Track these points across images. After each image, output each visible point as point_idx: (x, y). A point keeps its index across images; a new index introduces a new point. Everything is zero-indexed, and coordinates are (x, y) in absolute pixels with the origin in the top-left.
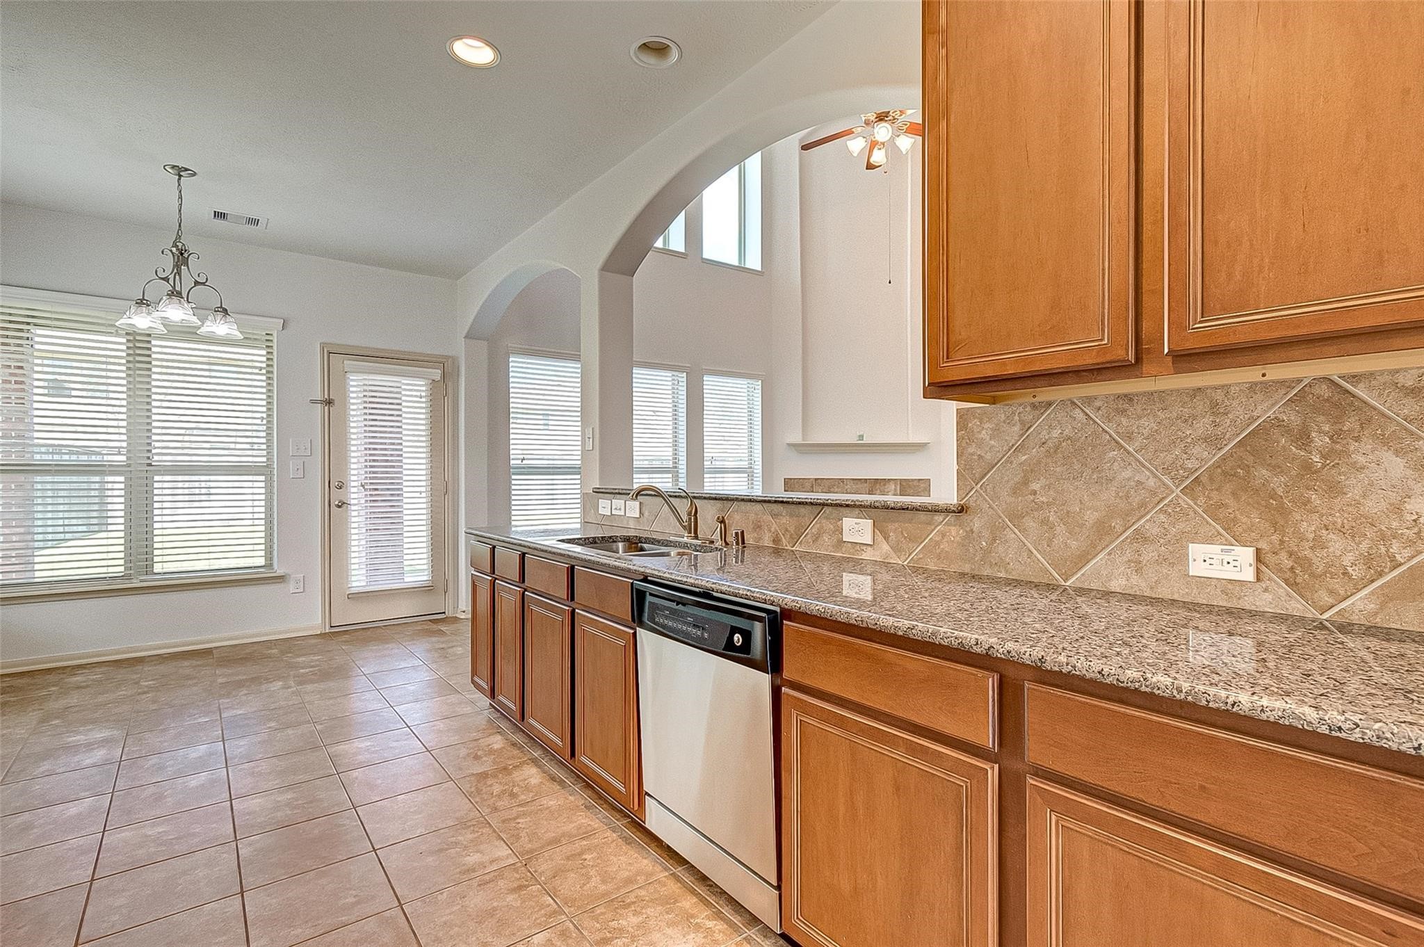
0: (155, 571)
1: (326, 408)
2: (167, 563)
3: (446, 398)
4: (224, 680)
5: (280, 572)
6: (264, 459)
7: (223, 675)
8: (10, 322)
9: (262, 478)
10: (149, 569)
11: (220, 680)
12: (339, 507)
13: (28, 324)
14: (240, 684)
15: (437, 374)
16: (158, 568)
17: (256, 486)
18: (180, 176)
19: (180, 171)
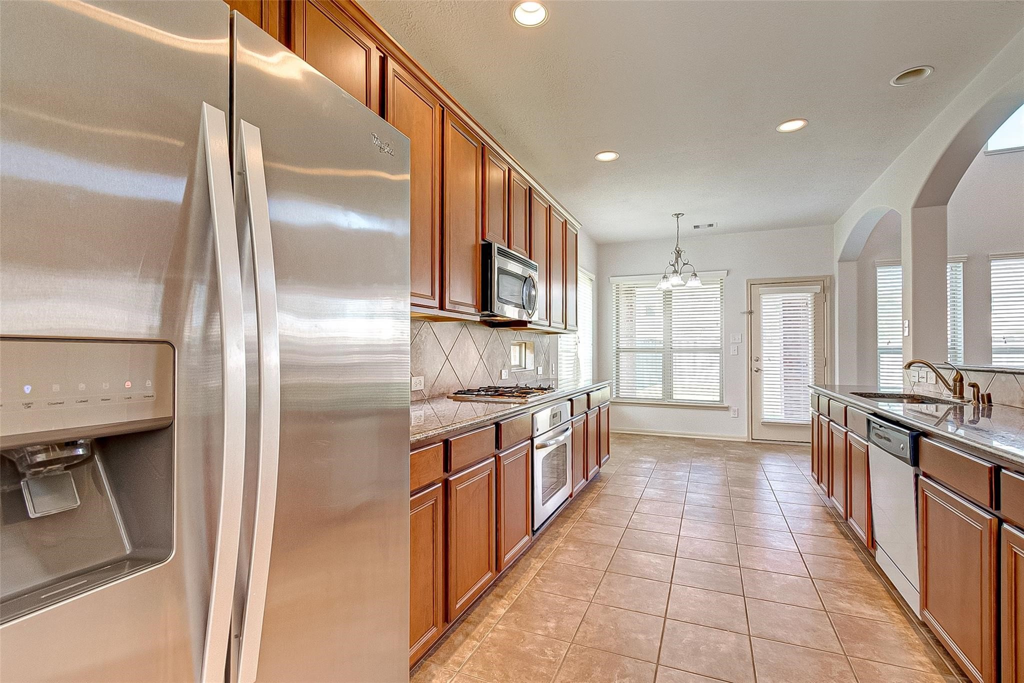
0: (674, 398)
1: (749, 316)
2: (679, 396)
3: (825, 303)
4: (696, 452)
5: (726, 405)
6: (719, 345)
7: (696, 450)
8: (629, 288)
9: (718, 355)
10: (671, 397)
11: (695, 451)
12: (756, 371)
13: (634, 287)
14: (702, 455)
15: (818, 288)
16: (675, 397)
17: (716, 357)
18: (678, 217)
19: (677, 215)
